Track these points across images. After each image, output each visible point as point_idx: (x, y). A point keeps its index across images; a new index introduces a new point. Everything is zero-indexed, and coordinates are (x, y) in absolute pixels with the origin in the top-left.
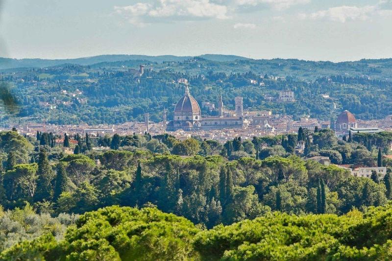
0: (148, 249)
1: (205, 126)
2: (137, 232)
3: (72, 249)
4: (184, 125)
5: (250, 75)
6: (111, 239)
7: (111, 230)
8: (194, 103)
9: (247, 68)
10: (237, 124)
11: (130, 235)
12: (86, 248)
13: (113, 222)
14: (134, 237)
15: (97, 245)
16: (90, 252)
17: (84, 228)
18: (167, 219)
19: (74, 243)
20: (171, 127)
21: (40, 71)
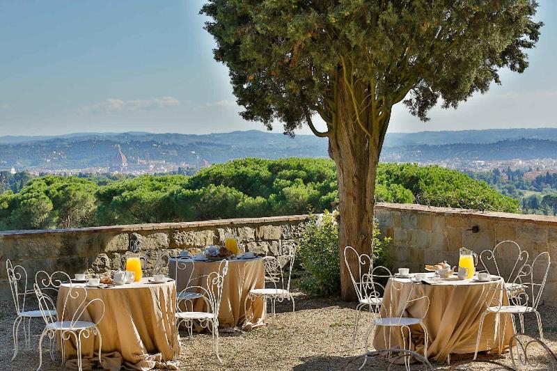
0: (70, 199)
1: (129, 168)
2: (63, 188)
3: (23, 199)
4: (118, 169)
5: (153, 142)
6: (47, 192)
7: (47, 188)
8: (123, 157)
9: (151, 138)
10: (147, 167)
11: (58, 190)
12: (32, 197)
13: (48, 183)
14: (61, 191)
15: (38, 196)
16: (33, 199)
17: (31, 186)
18: (82, 182)
19: (25, 195)
20: (111, 169)
21: (42, 142)
